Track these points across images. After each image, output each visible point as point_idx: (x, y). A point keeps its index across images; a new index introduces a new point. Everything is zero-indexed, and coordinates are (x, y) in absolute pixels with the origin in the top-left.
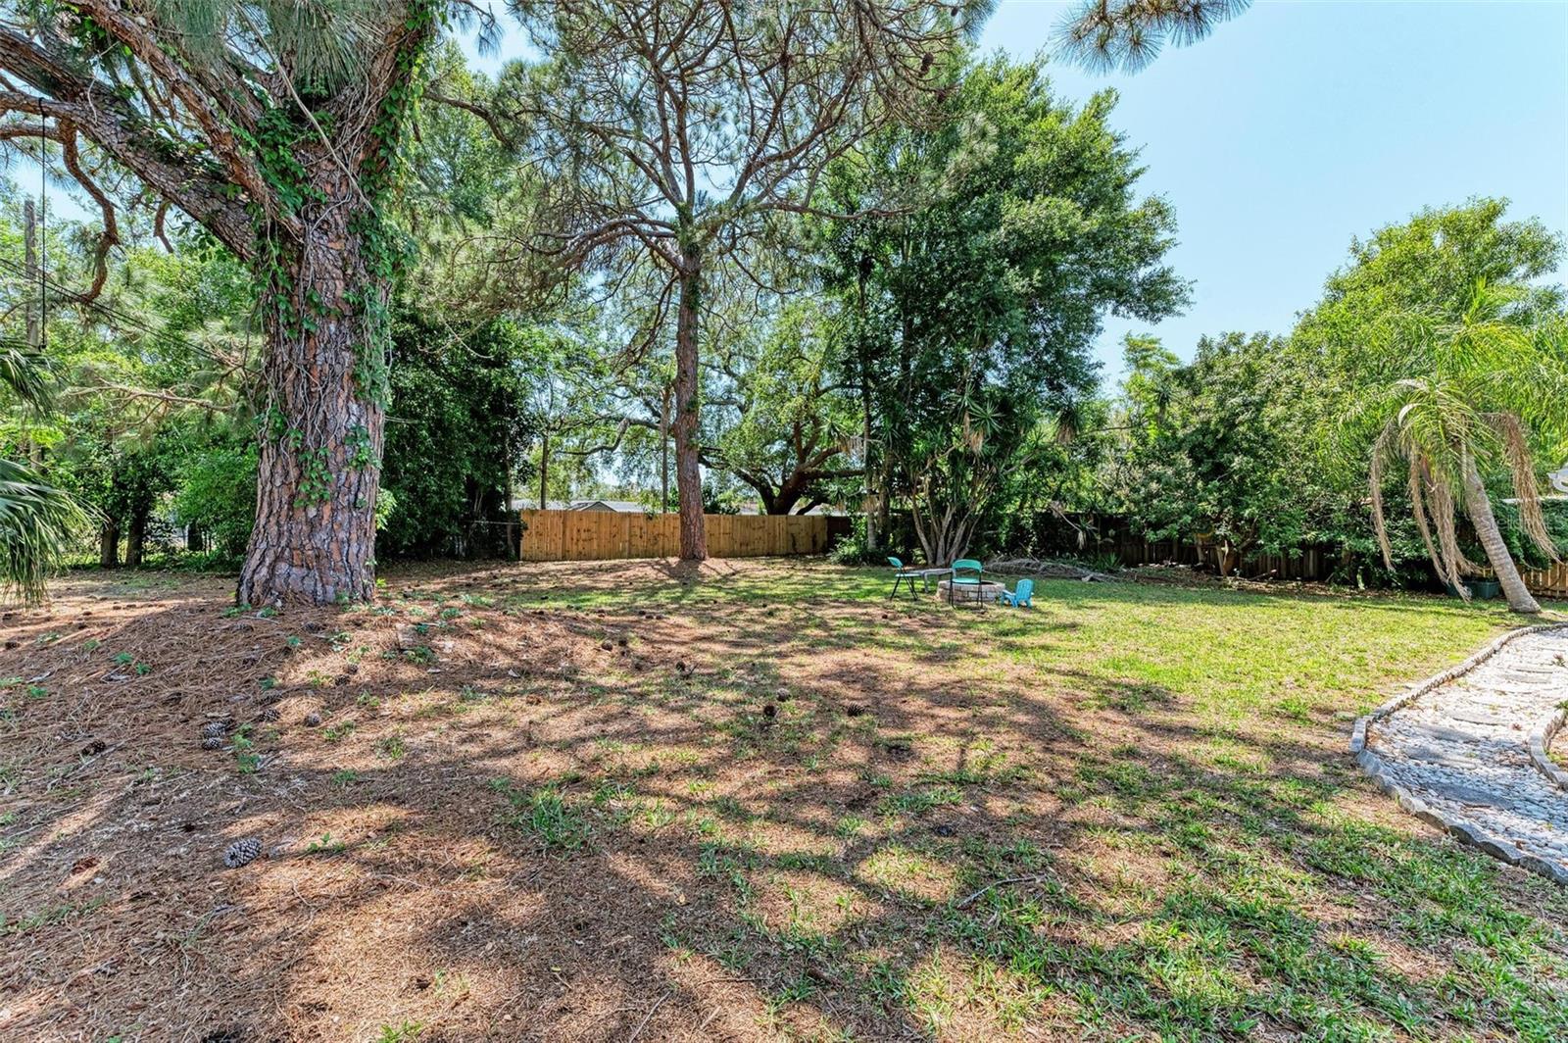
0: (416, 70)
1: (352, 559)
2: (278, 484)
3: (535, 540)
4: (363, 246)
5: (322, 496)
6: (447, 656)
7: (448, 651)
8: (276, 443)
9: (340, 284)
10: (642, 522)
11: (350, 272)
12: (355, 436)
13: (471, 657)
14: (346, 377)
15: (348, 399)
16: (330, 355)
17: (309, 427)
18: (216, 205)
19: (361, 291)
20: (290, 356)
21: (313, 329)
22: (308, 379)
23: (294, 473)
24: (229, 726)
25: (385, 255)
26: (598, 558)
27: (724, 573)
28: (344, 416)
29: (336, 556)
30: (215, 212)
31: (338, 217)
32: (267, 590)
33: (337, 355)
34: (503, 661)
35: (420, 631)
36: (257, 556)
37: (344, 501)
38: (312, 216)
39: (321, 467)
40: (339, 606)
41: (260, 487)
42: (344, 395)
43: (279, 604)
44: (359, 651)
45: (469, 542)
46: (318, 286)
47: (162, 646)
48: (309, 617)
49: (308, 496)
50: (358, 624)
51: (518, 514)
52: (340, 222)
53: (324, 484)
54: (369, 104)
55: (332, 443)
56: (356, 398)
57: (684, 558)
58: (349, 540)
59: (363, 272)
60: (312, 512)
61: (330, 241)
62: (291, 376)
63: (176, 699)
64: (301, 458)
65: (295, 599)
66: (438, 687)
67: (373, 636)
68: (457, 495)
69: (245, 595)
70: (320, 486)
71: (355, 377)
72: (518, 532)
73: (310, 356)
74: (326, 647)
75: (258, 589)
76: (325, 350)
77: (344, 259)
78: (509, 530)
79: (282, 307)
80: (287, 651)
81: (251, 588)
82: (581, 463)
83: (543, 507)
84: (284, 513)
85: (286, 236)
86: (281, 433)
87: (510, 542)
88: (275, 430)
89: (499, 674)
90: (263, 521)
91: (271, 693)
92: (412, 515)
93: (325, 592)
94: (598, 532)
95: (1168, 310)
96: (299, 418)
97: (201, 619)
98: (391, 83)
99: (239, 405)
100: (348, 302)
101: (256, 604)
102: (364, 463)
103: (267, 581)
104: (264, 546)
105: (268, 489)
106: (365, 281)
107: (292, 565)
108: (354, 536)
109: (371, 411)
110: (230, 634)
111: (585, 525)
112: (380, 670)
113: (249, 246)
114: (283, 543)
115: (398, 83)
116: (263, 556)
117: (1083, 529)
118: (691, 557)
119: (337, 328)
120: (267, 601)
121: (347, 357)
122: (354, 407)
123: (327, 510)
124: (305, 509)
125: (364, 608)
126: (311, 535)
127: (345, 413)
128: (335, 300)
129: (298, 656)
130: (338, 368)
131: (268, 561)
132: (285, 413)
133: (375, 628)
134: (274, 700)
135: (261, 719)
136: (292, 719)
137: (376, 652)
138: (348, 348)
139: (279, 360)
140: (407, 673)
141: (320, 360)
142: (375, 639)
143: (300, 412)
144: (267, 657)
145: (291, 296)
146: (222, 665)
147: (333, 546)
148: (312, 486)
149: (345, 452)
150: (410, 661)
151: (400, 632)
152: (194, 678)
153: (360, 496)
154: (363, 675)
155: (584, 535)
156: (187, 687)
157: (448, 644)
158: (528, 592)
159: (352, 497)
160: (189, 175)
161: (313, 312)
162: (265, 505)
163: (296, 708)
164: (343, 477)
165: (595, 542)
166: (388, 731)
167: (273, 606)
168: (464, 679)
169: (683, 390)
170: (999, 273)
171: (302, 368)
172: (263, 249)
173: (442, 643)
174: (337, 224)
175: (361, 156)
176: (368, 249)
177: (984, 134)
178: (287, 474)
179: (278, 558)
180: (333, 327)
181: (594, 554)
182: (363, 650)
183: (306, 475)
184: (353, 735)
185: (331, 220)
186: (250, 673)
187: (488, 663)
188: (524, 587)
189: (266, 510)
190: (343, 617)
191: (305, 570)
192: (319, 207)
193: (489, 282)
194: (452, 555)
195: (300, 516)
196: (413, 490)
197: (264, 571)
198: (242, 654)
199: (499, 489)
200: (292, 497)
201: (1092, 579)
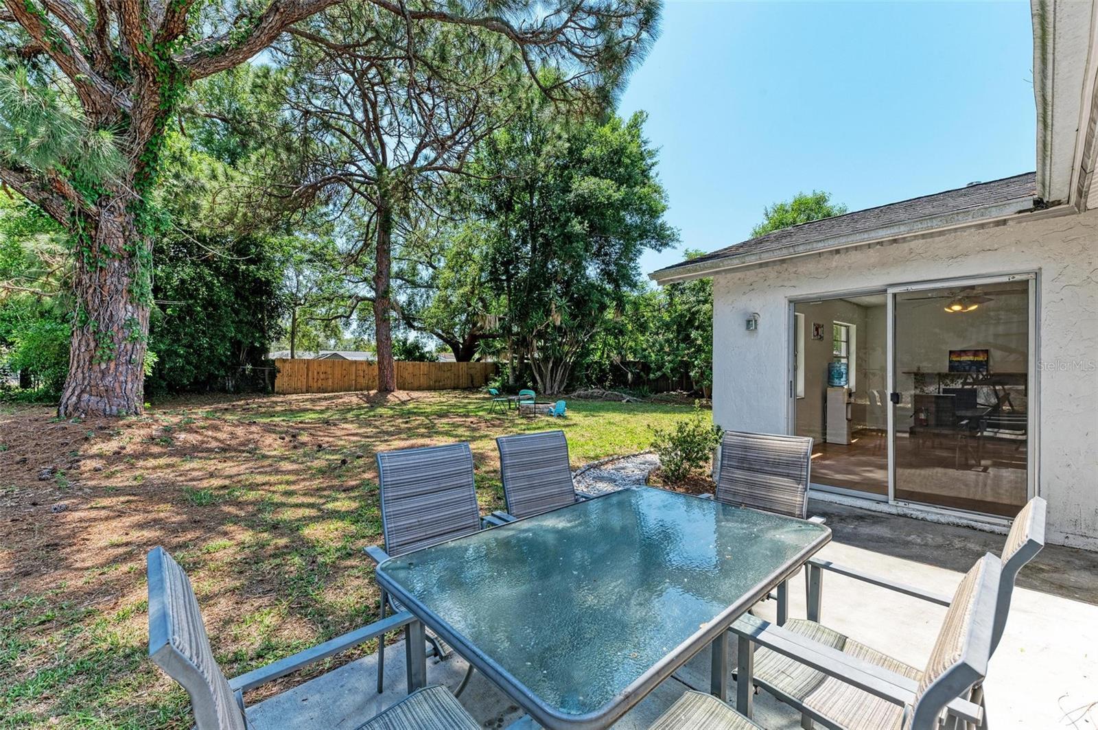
0: (166, 128)
1: (128, 392)
2: (83, 350)
3: (286, 379)
4: (135, 220)
5: (110, 357)
6: (180, 442)
7: (181, 439)
8: (82, 328)
9: (121, 241)
10: (365, 367)
11: (127, 233)
12: (130, 323)
13: (194, 442)
14: (124, 291)
15: (126, 303)
16: (115, 279)
17: (102, 319)
18: (46, 195)
19: (134, 244)
20: (90, 280)
21: (104, 266)
22: (101, 293)
23: (92, 345)
24: (53, 471)
25: (149, 224)
26: (333, 392)
27: (403, 399)
28: (123, 312)
29: (118, 390)
30: (45, 199)
31: (120, 204)
32: (76, 408)
33: (119, 279)
34: (214, 444)
35: (168, 430)
36: (70, 390)
37: (123, 359)
38: (104, 204)
39: (109, 341)
40: (119, 417)
41: (72, 352)
42: (123, 302)
43: (83, 416)
44: (128, 439)
45: (236, 381)
46: (107, 242)
47: (15, 437)
48: (101, 422)
49: (101, 357)
50: (129, 426)
51: (273, 361)
52: (121, 206)
53: (111, 350)
54: (139, 144)
55: (115, 328)
56: (131, 302)
57: (380, 391)
58: (126, 382)
59: (136, 233)
60: (103, 366)
61: (116, 217)
62: (91, 291)
63: (24, 461)
64: (97, 337)
65: (91, 413)
66: (170, 455)
67: (137, 432)
68: (223, 350)
69: (62, 412)
70: (108, 352)
71: (130, 291)
72: (273, 374)
73: (102, 280)
74: (109, 438)
75: (70, 409)
76: (111, 277)
77: (123, 227)
78: (267, 373)
79: (86, 254)
80: (86, 439)
81: (66, 408)
82: (326, 326)
83: (293, 357)
84: (86, 367)
85: (88, 216)
86: (85, 323)
87: (267, 381)
88: (81, 321)
89: (210, 450)
90: (73, 371)
91: (76, 458)
92: (189, 363)
93: (111, 410)
94: (333, 374)
95: (666, 244)
96: (96, 314)
97: (36, 424)
98: (152, 133)
99: (60, 293)
100: (125, 250)
101: (69, 416)
102: (136, 339)
103: (76, 404)
104: (74, 384)
105: (77, 353)
106: (137, 239)
107: (91, 395)
108: (129, 379)
109: (140, 310)
110: (54, 431)
111: (323, 369)
112: (139, 448)
113: (66, 218)
114: (86, 383)
115: (156, 134)
116: (74, 390)
117: (631, 371)
118: (385, 390)
119: (119, 265)
120: (76, 415)
121: (125, 280)
122: (130, 308)
123: (112, 365)
124: (99, 364)
125: (134, 418)
126: (103, 378)
127: (124, 311)
128: (119, 249)
129: (92, 442)
130: (119, 287)
131: (76, 393)
132: (87, 312)
133: (138, 428)
134: (78, 461)
135: (70, 468)
136: (87, 469)
137: (139, 440)
138: (126, 275)
139: (84, 282)
140: (155, 450)
141: (108, 282)
142: (140, 434)
143: (96, 311)
144: (75, 442)
145: (91, 248)
146: (49, 446)
147: (117, 385)
148: (104, 352)
149: (124, 333)
150: (157, 444)
151: (155, 431)
152: (33, 452)
153: (134, 357)
154: (129, 450)
155: (322, 376)
156: (29, 455)
157: (182, 436)
158: (265, 413)
159: (128, 358)
160: (28, 179)
161: (104, 257)
162: (75, 362)
163: (89, 464)
164: (123, 346)
165: (330, 381)
166: (138, 473)
167: (79, 417)
168: (187, 452)
169: (380, 283)
170: (568, 220)
171: (98, 287)
172: (74, 223)
173: (178, 436)
174: (119, 207)
175: (135, 170)
176: (139, 220)
177: (560, 137)
178: (88, 345)
179: (83, 391)
180: (116, 264)
181: (330, 389)
182: (130, 439)
183: (100, 346)
184: (119, 475)
185: (116, 206)
186: (65, 449)
187: (204, 446)
188: (263, 410)
189: (75, 365)
190: (121, 422)
191: (99, 398)
192: (108, 199)
193: (240, 215)
194: (224, 390)
195: (96, 368)
196: (190, 346)
197: (74, 398)
198: (61, 440)
199: (257, 345)
200: (92, 357)
201: (628, 401)
